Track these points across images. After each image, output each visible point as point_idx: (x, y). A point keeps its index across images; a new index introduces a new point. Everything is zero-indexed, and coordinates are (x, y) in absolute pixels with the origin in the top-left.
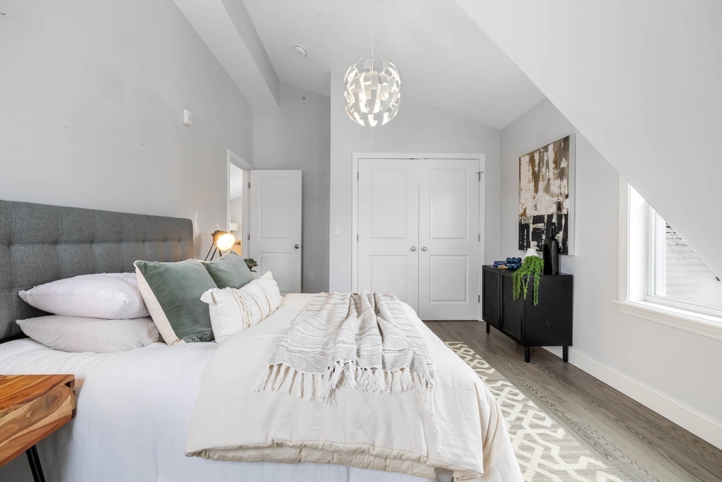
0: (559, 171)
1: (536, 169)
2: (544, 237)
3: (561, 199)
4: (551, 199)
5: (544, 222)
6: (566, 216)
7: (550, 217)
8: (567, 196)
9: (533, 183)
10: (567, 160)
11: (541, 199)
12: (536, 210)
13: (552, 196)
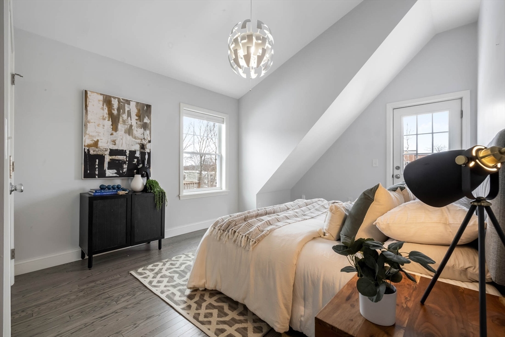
0: (142, 123)
1: (115, 112)
2: (125, 166)
3: (144, 142)
4: (134, 140)
5: (125, 155)
6: (149, 154)
7: (133, 153)
8: (150, 142)
9: (110, 123)
10: (149, 118)
11: (121, 137)
12: (115, 144)
13: (135, 138)
